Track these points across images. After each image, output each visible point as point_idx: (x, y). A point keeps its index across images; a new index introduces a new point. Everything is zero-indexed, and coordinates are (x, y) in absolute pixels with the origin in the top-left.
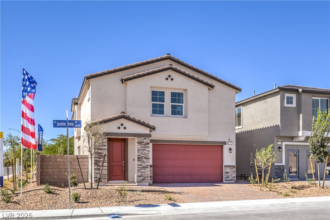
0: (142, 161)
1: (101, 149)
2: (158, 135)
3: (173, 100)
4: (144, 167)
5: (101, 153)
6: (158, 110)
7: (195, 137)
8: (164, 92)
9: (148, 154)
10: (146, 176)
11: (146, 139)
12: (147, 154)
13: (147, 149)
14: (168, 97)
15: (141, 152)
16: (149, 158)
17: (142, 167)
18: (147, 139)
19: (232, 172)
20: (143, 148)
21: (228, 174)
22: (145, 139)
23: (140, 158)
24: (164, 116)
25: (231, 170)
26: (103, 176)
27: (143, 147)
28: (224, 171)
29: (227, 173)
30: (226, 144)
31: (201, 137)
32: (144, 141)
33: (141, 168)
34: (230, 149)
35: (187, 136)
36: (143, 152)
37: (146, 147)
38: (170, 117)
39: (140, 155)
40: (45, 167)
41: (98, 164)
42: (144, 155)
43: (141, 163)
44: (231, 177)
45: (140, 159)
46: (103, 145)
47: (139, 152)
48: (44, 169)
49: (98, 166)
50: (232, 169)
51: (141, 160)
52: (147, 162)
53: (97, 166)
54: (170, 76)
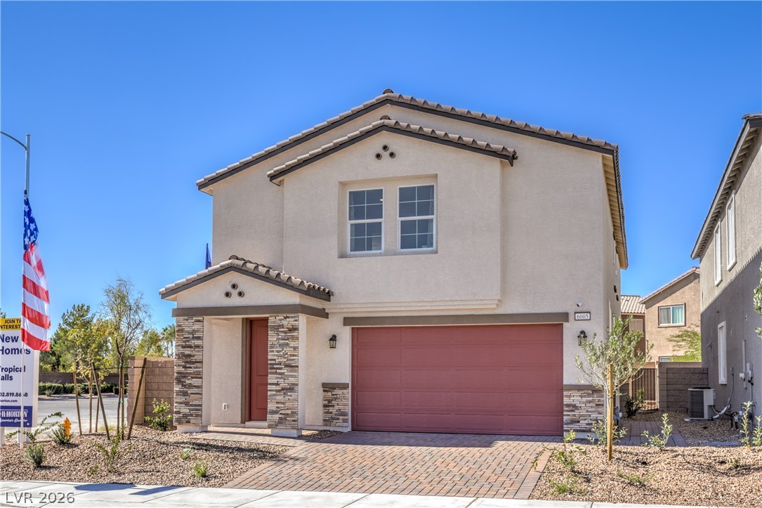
0: (280, 374)
1: (191, 347)
2: (356, 306)
3: (404, 210)
4: (283, 389)
5: (189, 356)
6: (365, 239)
7: (461, 303)
8: (382, 190)
9: (294, 355)
10: (289, 412)
11: (288, 317)
12: (291, 355)
13: (292, 344)
14: (391, 203)
15: (278, 351)
16: (297, 367)
17: (278, 388)
18: (292, 317)
19: (591, 404)
20: (281, 342)
21: (576, 413)
22: (286, 318)
23: (275, 366)
24: (380, 255)
25: (584, 399)
26: (193, 410)
27: (283, 339)
28: (566, 401)
29: (574, 407)
30: (567, 321)
31: (478, 302)
32: (285, 322)
33: (277, 391)
34: (583, 335)
35: (438, 304)
36: (280, 351)
37: (288, 339)
38: (396, 255)
39: (275, 360)
40: (155, 386)
41: (183, 382)
42: (285, 358)
43: (277, 378)
44: (586, 422)
45: (274, 368)
46: (194, 338)
47: (273, 351)
48: (154, 392)
49: (183, 385)
50: (589, 395)
51: (278, 371)
52: (292, 376)
53: (181, 386)
54: (385, 148)
